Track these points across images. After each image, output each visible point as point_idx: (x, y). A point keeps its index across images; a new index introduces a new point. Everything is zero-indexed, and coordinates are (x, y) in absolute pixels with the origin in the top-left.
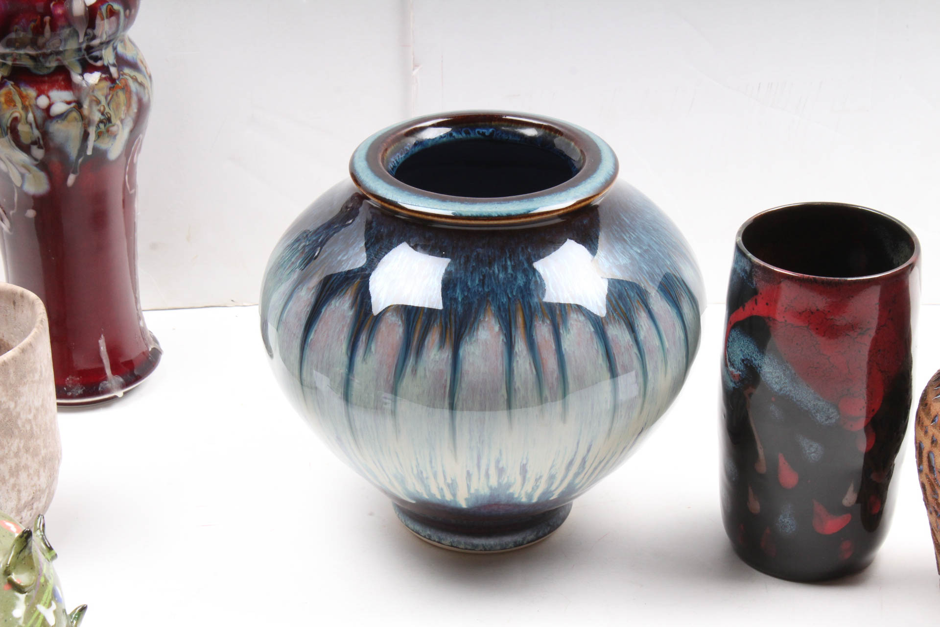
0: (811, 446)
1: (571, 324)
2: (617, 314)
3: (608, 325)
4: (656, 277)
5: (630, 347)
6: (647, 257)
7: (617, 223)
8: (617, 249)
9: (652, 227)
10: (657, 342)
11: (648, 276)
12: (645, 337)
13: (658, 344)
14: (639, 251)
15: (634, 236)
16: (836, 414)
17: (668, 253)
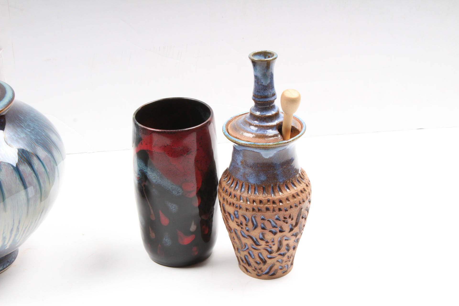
0: (172, 206)
1: (2, 167)
2: (23, 160)
3: (19, 165)
4: (39, 141)
5: (31, 173)
6: (33, 132)
7: (17, 119)
8: (19, 131)
9: (34, 119)
10: (43, 169)
11: (35, 141)
12: (37, 168)
13: (44, 170)
14: (29, 131)
15: (26, 124)
16: (181, 190)
17: (43, 130)
